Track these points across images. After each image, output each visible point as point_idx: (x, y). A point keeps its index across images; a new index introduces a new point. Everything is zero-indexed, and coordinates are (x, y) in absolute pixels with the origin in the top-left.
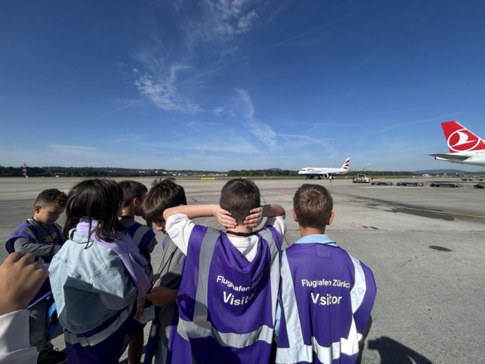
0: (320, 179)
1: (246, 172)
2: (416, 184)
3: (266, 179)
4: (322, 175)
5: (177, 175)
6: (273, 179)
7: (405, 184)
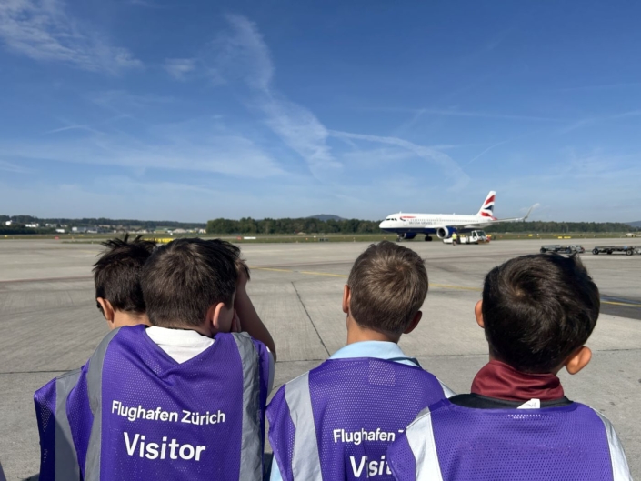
0: (428, 239)
1: (256, 223)
2: (630, 251)
3: (302, 241)
4: (433, 231)
5: (68, 231)
6: (322, 240)
7: (609, 251)
